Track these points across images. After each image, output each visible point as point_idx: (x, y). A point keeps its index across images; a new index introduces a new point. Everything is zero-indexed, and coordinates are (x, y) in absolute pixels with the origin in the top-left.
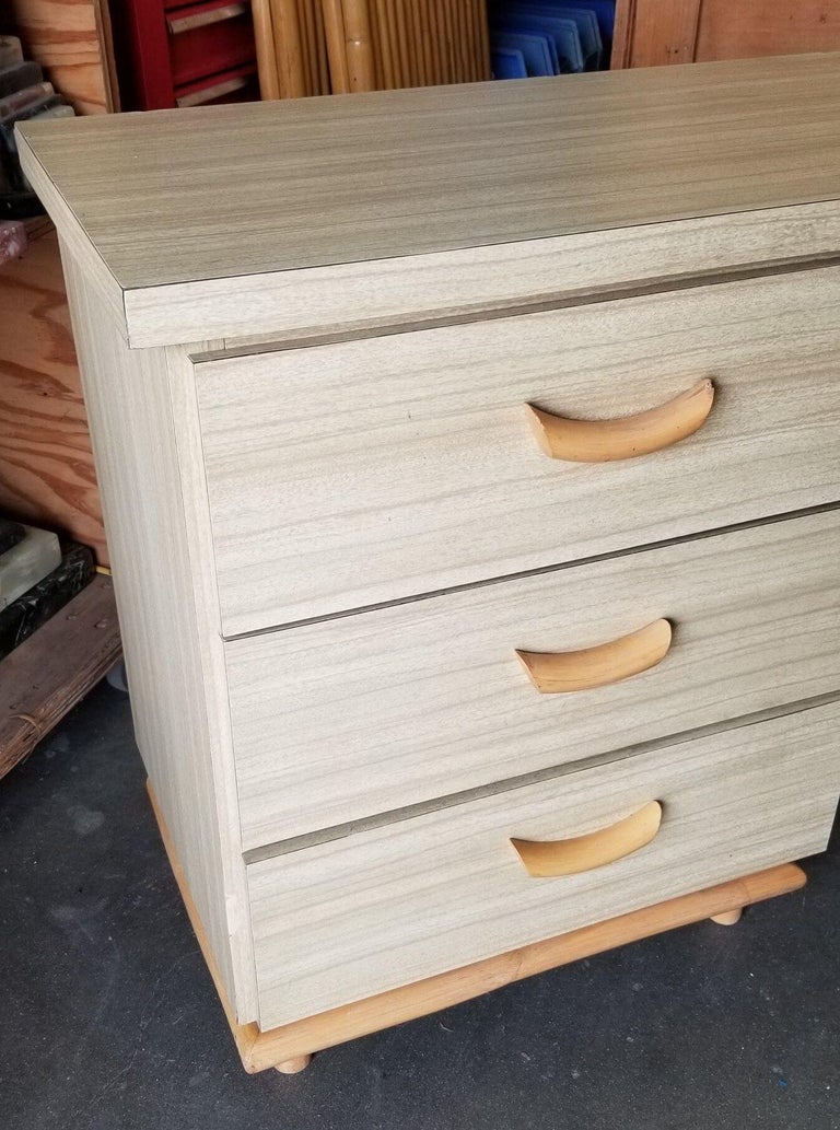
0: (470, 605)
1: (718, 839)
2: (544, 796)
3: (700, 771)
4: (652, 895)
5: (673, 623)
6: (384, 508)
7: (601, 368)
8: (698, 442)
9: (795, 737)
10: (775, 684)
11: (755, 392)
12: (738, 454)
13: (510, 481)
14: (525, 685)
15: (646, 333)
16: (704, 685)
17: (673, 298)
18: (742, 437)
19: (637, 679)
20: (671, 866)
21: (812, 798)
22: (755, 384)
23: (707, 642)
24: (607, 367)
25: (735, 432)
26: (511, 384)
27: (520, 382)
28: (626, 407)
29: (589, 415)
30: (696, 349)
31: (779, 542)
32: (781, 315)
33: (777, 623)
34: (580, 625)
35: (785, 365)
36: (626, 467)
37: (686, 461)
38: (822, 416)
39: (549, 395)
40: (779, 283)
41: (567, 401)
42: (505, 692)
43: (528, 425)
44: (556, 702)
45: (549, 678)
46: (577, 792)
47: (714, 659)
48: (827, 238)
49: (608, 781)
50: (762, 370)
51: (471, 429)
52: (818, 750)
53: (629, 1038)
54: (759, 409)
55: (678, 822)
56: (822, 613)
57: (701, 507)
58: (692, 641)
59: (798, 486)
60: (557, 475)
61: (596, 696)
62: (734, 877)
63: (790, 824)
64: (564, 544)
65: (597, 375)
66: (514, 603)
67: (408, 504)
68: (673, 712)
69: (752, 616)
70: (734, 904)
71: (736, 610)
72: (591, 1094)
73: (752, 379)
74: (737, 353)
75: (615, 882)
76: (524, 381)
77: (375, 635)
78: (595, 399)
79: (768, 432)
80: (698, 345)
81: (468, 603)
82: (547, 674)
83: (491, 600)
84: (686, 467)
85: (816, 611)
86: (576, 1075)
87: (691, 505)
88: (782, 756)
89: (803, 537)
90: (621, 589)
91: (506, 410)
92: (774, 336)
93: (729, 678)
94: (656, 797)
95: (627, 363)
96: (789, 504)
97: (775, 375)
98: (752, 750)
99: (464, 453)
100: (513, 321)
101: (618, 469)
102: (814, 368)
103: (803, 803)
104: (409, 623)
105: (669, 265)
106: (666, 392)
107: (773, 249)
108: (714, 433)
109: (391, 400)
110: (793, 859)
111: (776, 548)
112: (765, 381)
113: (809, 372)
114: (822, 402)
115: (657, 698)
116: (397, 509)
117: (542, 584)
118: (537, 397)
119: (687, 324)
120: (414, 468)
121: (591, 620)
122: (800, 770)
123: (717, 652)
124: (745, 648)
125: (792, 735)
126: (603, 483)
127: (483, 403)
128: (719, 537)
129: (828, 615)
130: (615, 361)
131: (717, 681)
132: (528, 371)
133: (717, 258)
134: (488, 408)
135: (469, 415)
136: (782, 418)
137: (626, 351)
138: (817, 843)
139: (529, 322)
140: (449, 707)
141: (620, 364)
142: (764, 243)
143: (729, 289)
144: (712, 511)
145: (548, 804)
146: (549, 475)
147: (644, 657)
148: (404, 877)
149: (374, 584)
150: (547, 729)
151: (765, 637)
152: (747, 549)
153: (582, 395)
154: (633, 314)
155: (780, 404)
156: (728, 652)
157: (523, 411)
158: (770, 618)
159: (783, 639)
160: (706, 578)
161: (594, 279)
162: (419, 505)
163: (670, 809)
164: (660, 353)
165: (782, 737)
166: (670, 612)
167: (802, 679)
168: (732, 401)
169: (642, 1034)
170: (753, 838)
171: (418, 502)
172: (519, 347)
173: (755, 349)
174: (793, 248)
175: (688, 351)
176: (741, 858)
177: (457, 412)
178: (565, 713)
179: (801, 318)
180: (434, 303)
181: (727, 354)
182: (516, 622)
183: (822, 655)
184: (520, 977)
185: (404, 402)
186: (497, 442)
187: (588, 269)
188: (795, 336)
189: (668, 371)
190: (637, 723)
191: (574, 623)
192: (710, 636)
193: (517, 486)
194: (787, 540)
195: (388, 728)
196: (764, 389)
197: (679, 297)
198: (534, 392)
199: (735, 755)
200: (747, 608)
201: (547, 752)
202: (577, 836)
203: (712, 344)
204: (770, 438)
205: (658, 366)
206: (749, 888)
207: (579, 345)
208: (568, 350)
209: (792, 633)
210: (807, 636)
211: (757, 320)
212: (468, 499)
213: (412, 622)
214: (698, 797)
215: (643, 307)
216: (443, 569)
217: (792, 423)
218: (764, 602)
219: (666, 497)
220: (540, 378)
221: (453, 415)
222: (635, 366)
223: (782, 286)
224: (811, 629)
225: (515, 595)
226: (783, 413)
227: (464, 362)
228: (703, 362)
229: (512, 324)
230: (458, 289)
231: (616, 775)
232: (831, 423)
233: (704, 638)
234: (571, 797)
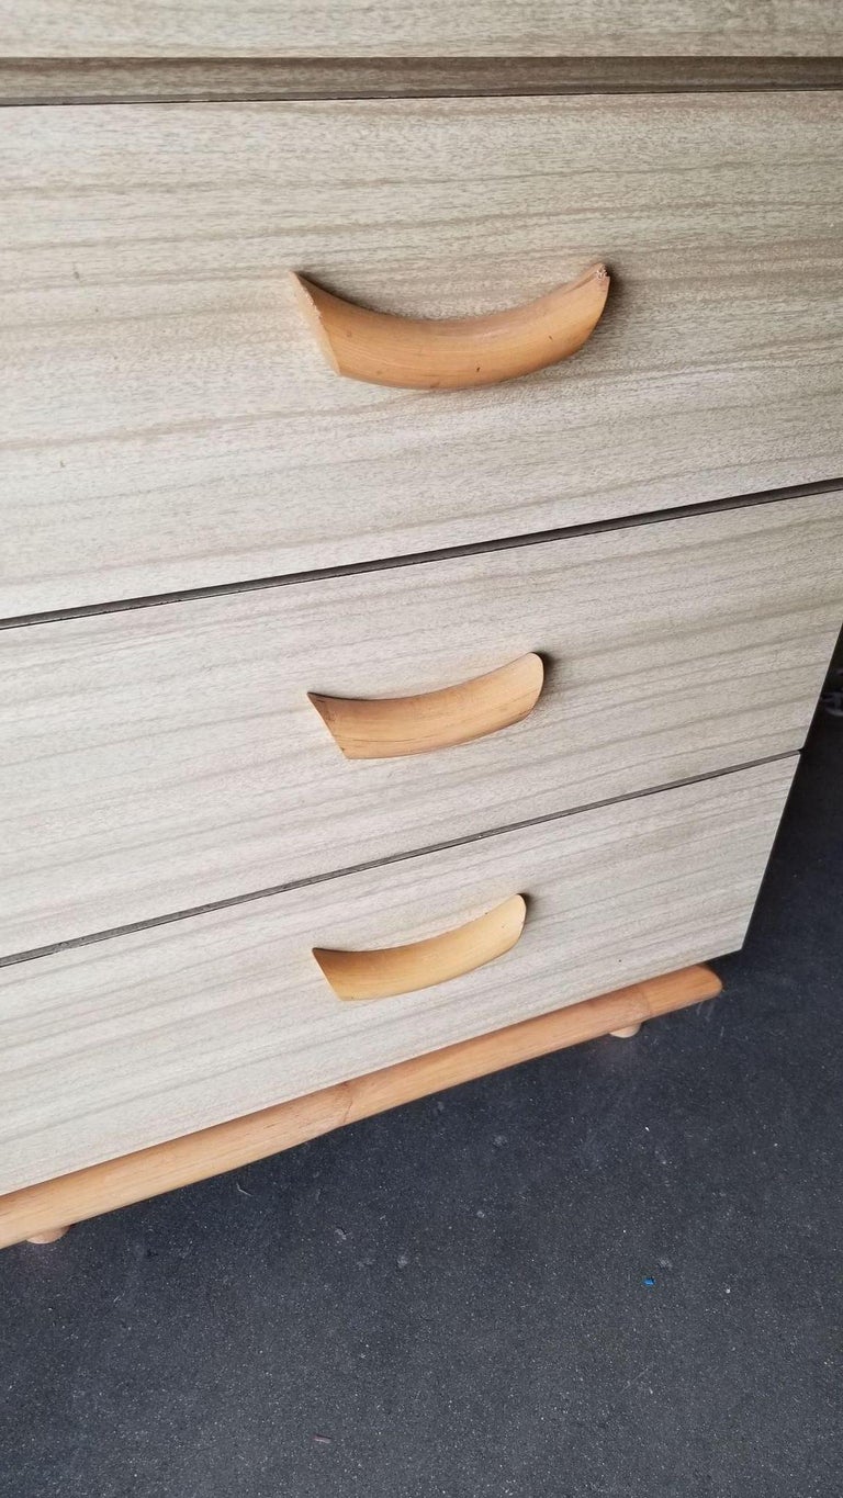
0: (226, 621)
1: (603, 940)
2: (361, 891)
3: (581, 854)
4: (516, 1011)
5: (548, 661)
6: (48, 443)
7: (423, 224)
8: (585, 375)
9: (708, 810)
10: (690, 748)
11: (675, 298)
12: (647, 400)
13: (279, 414)
14: (328, 746)
15: (499, 170)
16: (592, 748)
17: (542, 109)
18: (654, 374)
19: (496, 739)
20: (543, 974)
21: (726, 886)
22: (674, 284)
23: (599, 687)
24: (433, 224)
25: (643, 363)
26: (264, 233)
27: (279, 232)
28: (469, 301)
29: (407, 308)
30: (584, 210)
31: (703, 545)
32: (718, 167)
33: (697, 664)
34: (410, 659)
35: (722, 257)
36: (472, 408)
37: (568, 404)
38: (774, 350)
39: (334, 264)
40: (717, 108)
41: (370, 278)
42: (296, 755)
43: (301, 315)
44: (378, 771)
45: (359, 737)
46: (408, 885)
47: (609, 712)
48: (793, 31)
49: (454, 870)
50: (687, 262)
51: (196, 313)
52: (737, 826)
53: (480, 1213)
54: (681, 329)
55: (549, 921)
56: (758, 651)
57: (591, 484)
58: (576, 686)
59: (734, 460)
60: (356, 411)
61: (438, 764)
62: (623, 984)
63: (695, 919)
64: (377, 530)
65: (418, 237)
66: (300, 621)
67: (94, 439)
68: (550, 784)
69: (661, 653)
70: (631, 1019)
71: (640, 643)
72: (418, 1290)
73: (671, 276)
74: (646, 226)
75: (466, 998)
76: (288, 232)
77: (63, 661)
78: (413, 282)
79: (693, 369)
80: (586, 204)
81: (222, 617)
82: (356, 730)
83: (260, 615)
84: (571, 417)
85: (751, 647)
86: (403, 1262)
87: (575, 479)
88: (689, 834)
89: (737, 539)
90: (470, 605)
91: (261, 283)
92: (707, 205)
93: (627, 739)
94: (521, 890)
95: (468, 221)
96: (720, 487)
97: (706, 273)
98: (651, 828)
99: (187, 356)
100: (258, 111)
101: (460, 410)
102: (766, 267)
103: (714, 894)
104: (121, 645)
105: (533, 39)
106: (533, 282)
107: (706, 36)
108: (612, 363)
109: (35, 238)
110: (699, 961)
111: (698, 554)
112: (691, 281)
113: (757, 275)
114: (775, 327)
115: (526, 766)
116: (75, 448)
117: (344, 593)
118: (315, 264)
119: (568, 162)
120: (97, 374)
121: (426, 652)
122: (712, 852)
123: (611, 702)
124: (650, 697)
125: (703, 807)
126: (436, 432)
127: (216, 265)
128: (615, 534)
129: (766, 654)
130: (446, 215)
131: (610, 742)
132: (293, 213)
133: (616, 37)
134: (227, 274)
135: (192, 286)
136: (713, 347)
137: (465, 198)
138: (730, 941)
139: (289, 117)
140: (208, 776)
141: (457, 222)
142: (691, 22)
143: (636, 106)
144: (607, 491)
145: (366, 902)
146: (342, 411)
147: (503, 709)
148: (152, 1005)
149: (48, 576)
150: (364, 810)
151: (678, 683)
152: (657, 553)
153: (392, 270)
154: (475, 130)
155: (712, 324)
156: (628, 703)
157: (290, 289)
158: (687, 657)
159: (704, 685)
160: (597, 596)
161: (400, 42)
162: (114, 444)
163: (539, 905)
164: (523, 208)
165: (690, 811)
166: (545, 644)
167: (726, 741)
168: (640, 310)
169: (498, 1207)
170: (650, 937)
171: (109, 437)
172: (274, 165)
173: (677, 224)
174: (737, 40)
175: (569, 211)
176: (635, 962)
177: (165, 277)
178: (392, 786)
179: (749, 177)
180: (91, 43)
181: (632, 226)
182: (306, 651)
183: (754, 709)
184: (349, 1121)
185: (64, 245)
186: (249, 342)
187: (386, 21)
188: (738, 209)
189: (537, 244)
190: (498, 800)
191: (400, 656)
192: (601, 680)
193: (288, 425)
194: (713, 543)
195: (107, 807)
196: (688, 294)
197: (554, 109)
198: (307, 254)
199: (628, 835)
200: (654, 641)
201: (367, 840)
202: (412, 942)
203: (609, 205)
204: (695, 378)
205: (521, 234)
206: (650, 999)
207: (381, 175)
208: (364, 183)
209: (716, 677)
210: (736, 682)
211: (681, 171)
212: (203, 441)
213: (131, 643)
214: (577, 888)
215: (491, 118)
216: (172, 560)
217: (730, 355)
218: (676, 632)
219: (537, 464)
220: (316, 230)
221: (160, 281)
222: (482, 229)
223: (721, 114)
224: (741, 672)
225: (300, 608)
226: (717, 338)
227: (172, 180)
228: (595, 234)
229: (256, 117)
230: (137, 21)
231: (464, 862)
232: (785, 363)
233: (593, 682)
234: (400, 892)
